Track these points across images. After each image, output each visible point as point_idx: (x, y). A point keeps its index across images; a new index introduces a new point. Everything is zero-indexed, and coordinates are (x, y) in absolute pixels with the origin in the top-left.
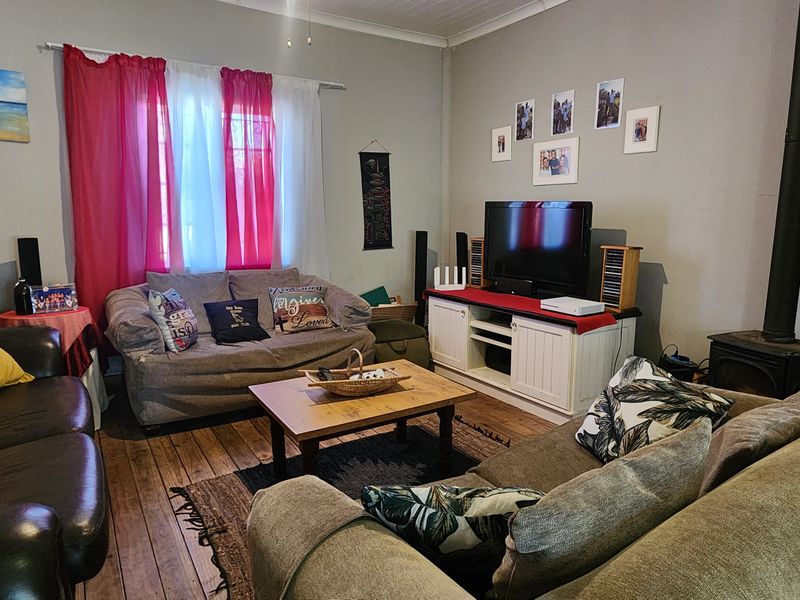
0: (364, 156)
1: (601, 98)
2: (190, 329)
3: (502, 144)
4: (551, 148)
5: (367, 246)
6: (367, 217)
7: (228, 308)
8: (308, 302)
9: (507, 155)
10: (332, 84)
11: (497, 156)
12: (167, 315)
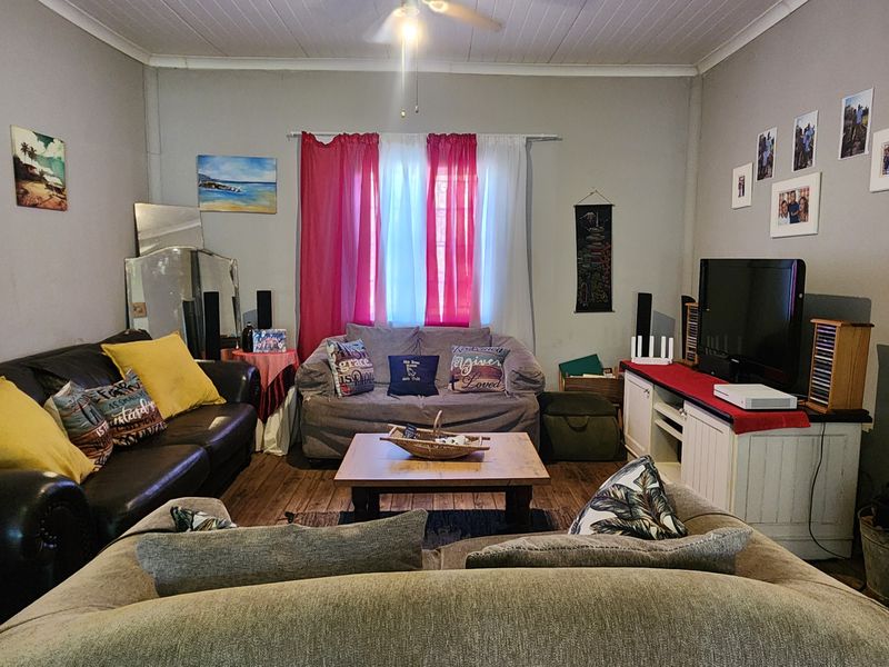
0: (580, 210)
1: (846, 118)
2: (358, 377)
3: (742, 186)
4: (790, 189)
5: (580, 308)
6: (582, 276)
7: (405, 362)
8: (483, 363)
9: (746, 200)
10: (543, 136)
11: (737, 202)
12: (337, 362)
